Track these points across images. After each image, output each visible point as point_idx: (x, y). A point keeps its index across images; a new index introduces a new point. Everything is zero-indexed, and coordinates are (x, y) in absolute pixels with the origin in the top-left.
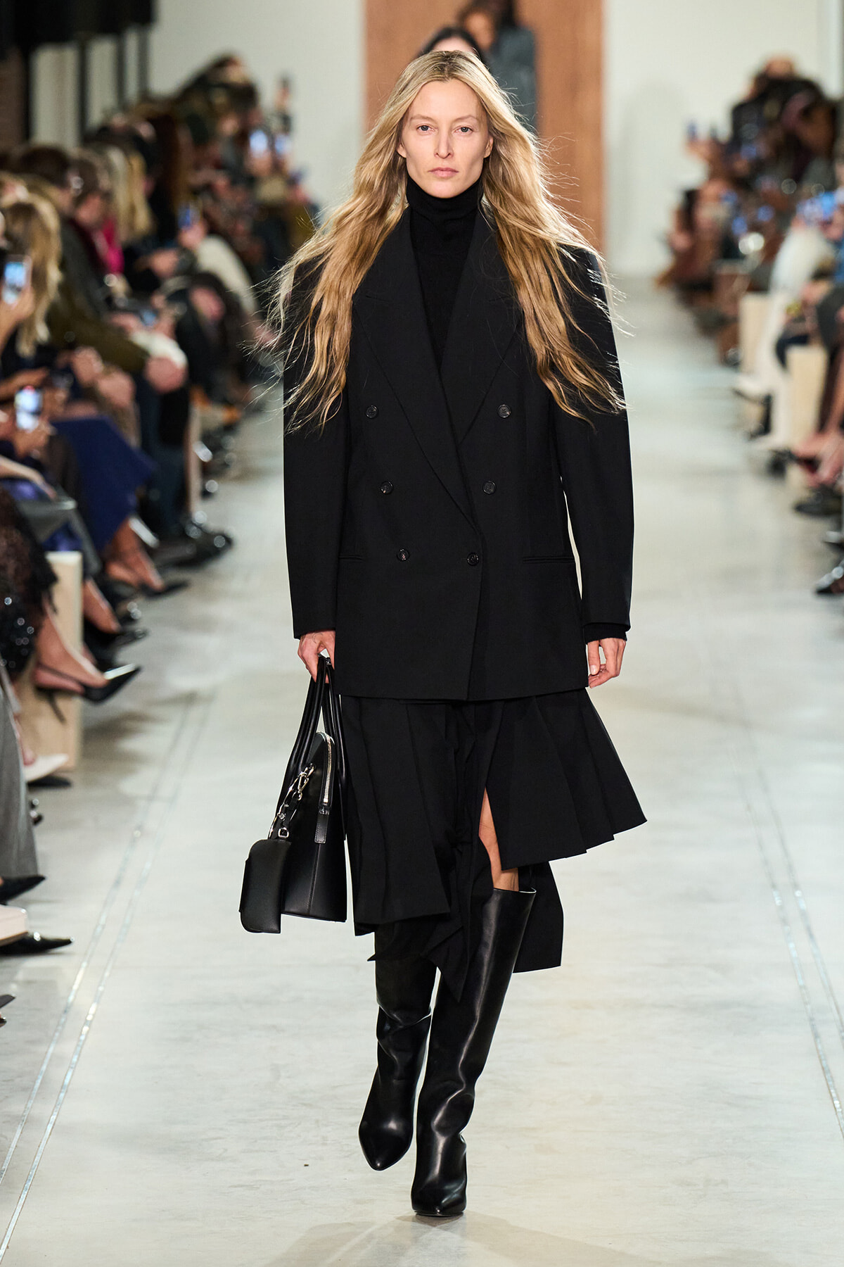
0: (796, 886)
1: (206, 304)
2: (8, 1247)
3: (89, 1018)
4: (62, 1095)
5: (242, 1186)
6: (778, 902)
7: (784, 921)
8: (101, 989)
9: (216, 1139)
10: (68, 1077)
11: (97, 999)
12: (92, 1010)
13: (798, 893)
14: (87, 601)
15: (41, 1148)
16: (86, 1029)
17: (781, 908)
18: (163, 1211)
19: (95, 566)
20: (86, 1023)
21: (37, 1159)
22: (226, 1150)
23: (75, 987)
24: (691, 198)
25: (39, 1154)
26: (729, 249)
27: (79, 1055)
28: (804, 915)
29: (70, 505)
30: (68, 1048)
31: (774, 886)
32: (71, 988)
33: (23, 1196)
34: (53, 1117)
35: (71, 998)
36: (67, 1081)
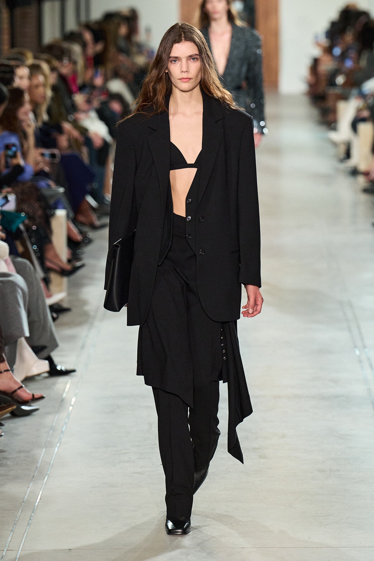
0: (365, 347)
1: (116, 107)
2: (40, 499)
3: (72, 403)
4: (62, 436)
5: (137, 473)
6: (358, 353)
7: (360, 362)
8: (77, 391)
9: (126, 453)
10: (64, 428)
11: (76, 395)
12: (74, 400)
13: (366, 350)
14: (69, 230)
15: (53, 458)
16: (71, 408)
17: (359, 356)
18: (105, 483)
19: (71, 215)
20: (71, 405)
21: (52, 462)
22: (130, 458)
23: (66, 390)
24: (316, 62)
25: (53, 460)
26: (332, 83)
27: (68, 419)
28: (369, 359)
29: (61, 190)
30: (63, 415)
31: (356, 347)
32: (64, 391)
33: (46, 478)
34: (58, 445)
35: (64, 395)
36: (63, 430)
